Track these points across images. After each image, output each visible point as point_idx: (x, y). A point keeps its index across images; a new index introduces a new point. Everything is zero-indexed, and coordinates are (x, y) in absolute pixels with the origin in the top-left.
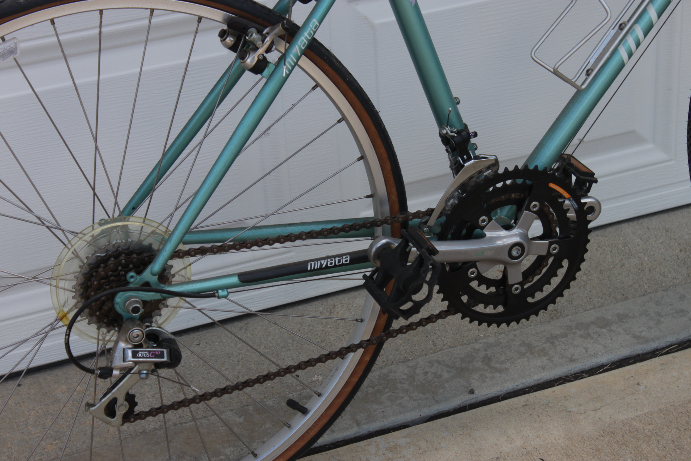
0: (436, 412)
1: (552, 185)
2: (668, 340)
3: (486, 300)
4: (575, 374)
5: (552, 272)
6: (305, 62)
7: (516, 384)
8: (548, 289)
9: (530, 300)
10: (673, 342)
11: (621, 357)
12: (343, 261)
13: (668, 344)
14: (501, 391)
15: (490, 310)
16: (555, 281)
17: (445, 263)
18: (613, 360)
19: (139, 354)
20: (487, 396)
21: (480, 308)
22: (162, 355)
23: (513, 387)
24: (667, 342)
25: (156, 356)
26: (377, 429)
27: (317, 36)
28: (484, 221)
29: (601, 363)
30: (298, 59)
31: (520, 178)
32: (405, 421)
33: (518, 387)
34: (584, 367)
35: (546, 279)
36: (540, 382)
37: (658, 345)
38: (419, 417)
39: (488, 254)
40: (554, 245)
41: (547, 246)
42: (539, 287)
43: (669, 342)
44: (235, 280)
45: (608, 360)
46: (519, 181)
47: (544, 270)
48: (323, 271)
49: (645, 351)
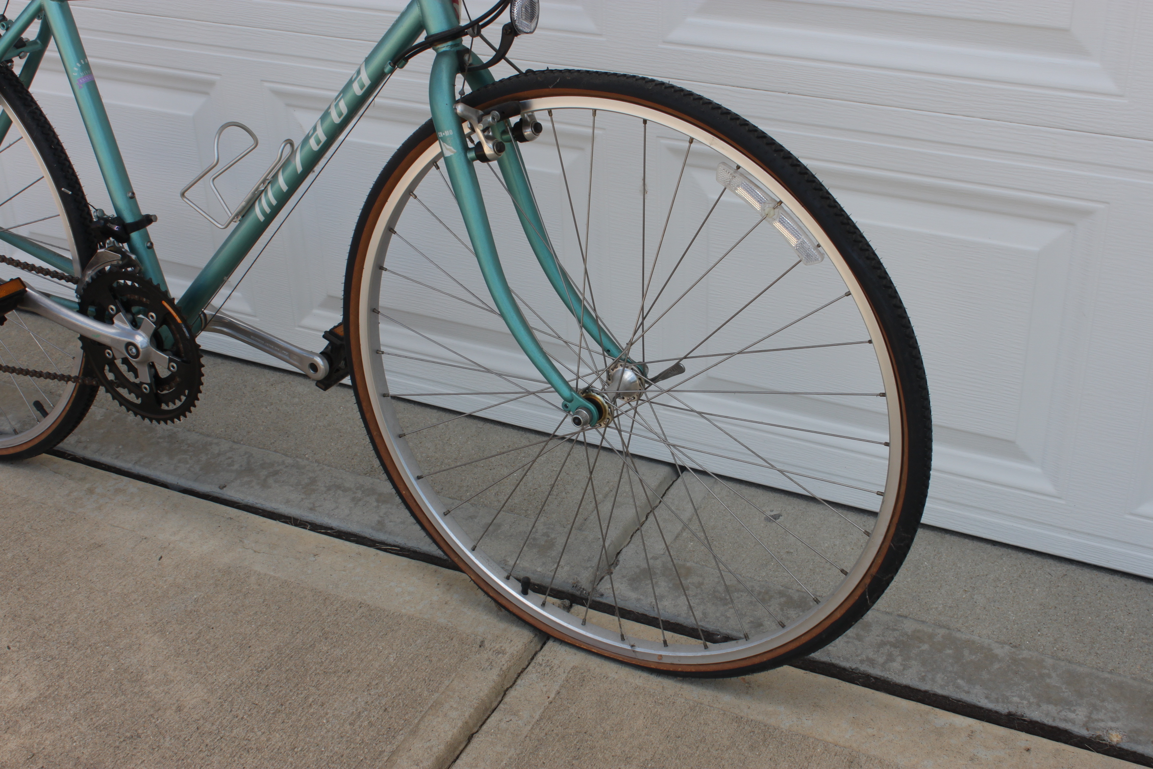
0: (190, 487)
2: (397, 540)
4: (304, 522)
7: (256, 501)
10: (401, 544)
11: (349, 530)
13: (396, 544)
14: (243, 500)
18: (342, 529)
20: (231, 498)
23: (252, 502)
24: (395, 541)
26: (144, 474)
29: (330, 526)
32: (165, 480)
33: (256, 505)
34: (315, 520)
36: (276, 511)
37: (386, 539)
38: (176, 483)
43: (397, 542)
45: (338, 526)
49: (373, 538)
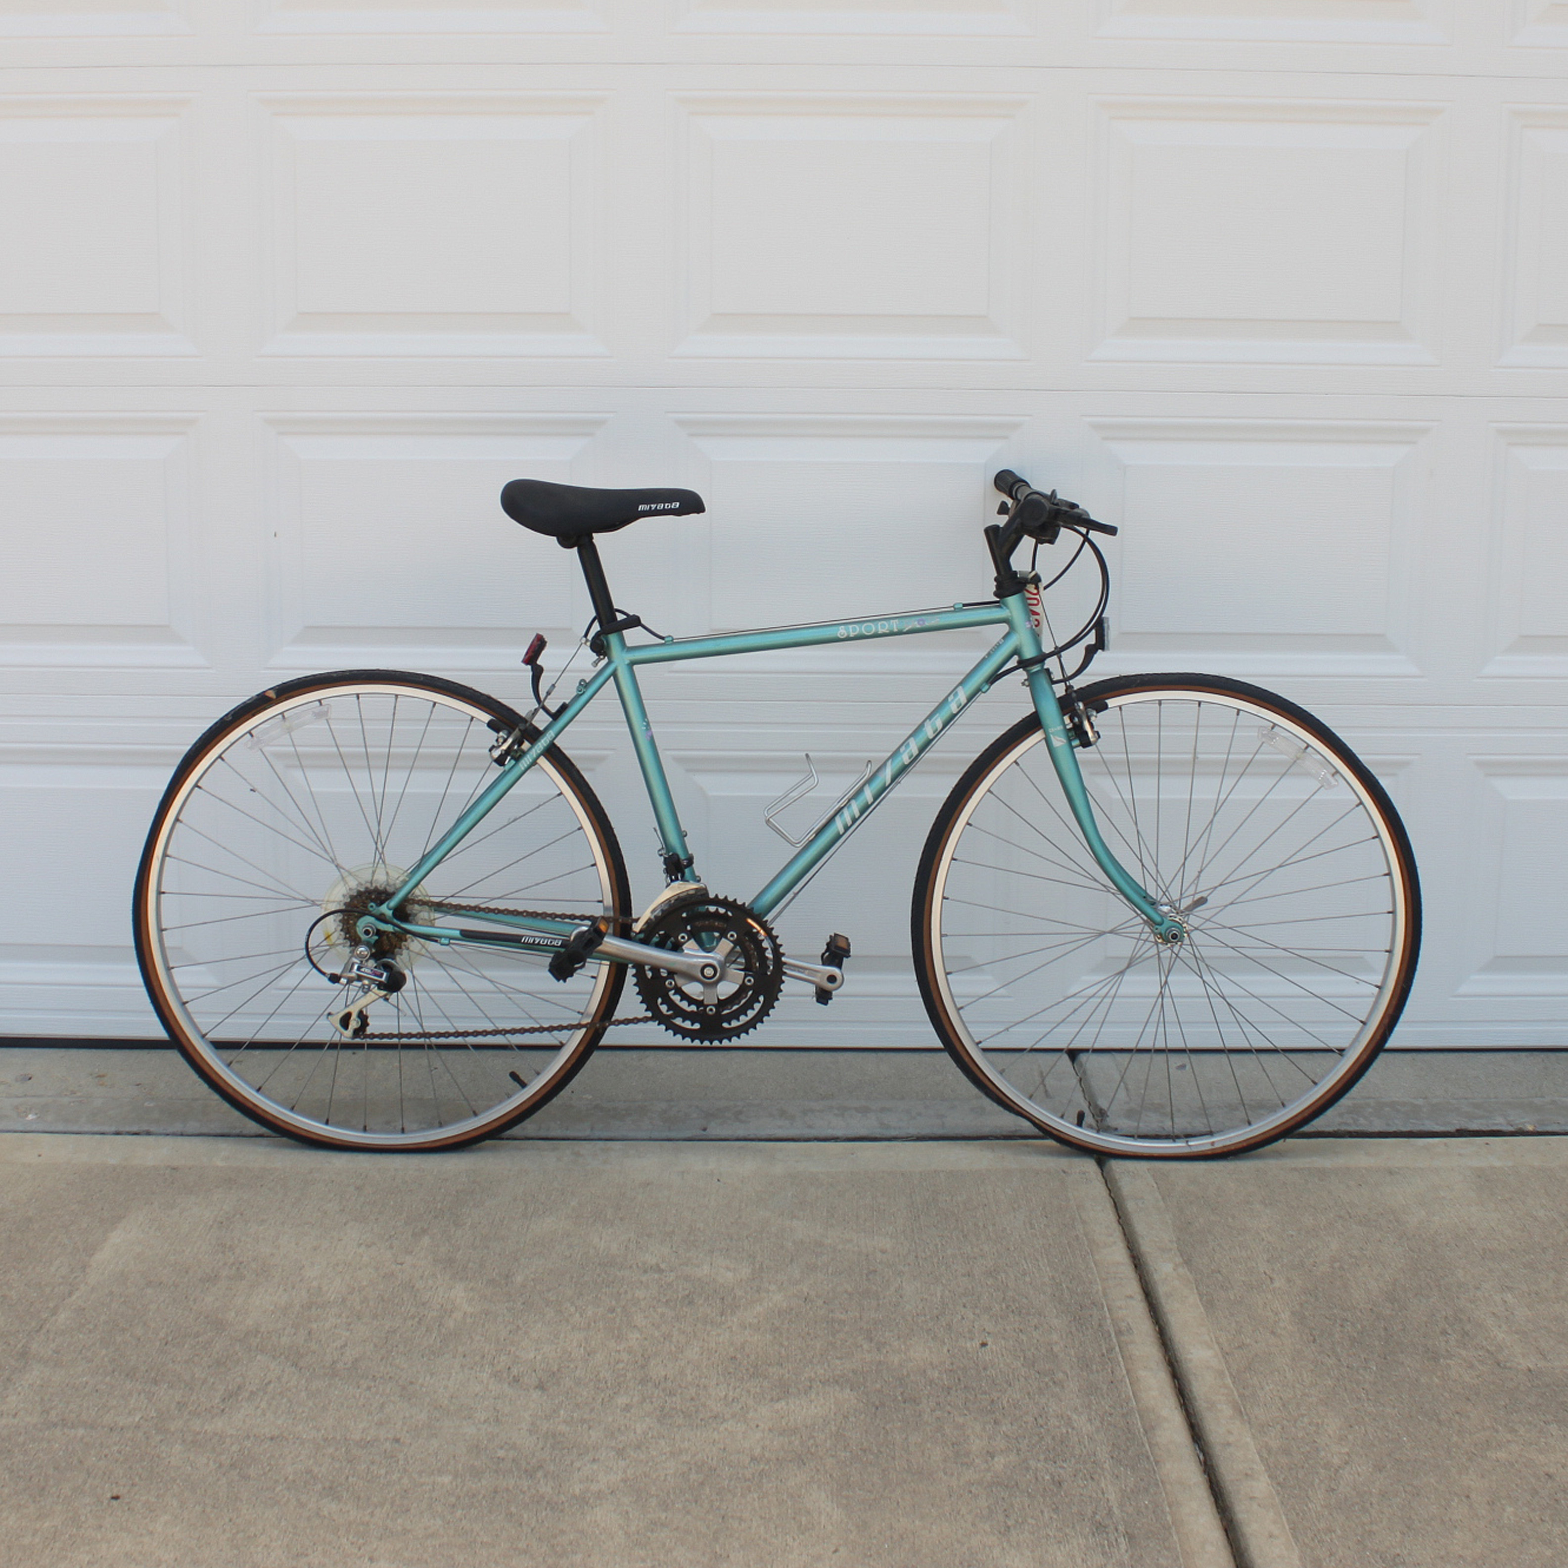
1: (750, 921)
3: (686, 1016)
5: (749, 1005)
6: (543, 762)
8: (743, 1019)
9: (725, 1025)
12: (554, 943)
15: (687, 1025)
16: (751, 1014)
17: (647, 967)
19: (363, 970)
21: (678, 1021)
22: (381, 976)
25: (376, 975)
27: (556, 742)
28: (683, 937)
30: (538, 757)
31: (722, 907)
35: (743, 1011)
37: (898, 1133)
39: (683, 968)
40: (749, 978)
41: (743, 976)
42: (736, 1015)
44: (457, 933)
46: (722, 911)
47: (743, 1001)
48: (536, 947)
